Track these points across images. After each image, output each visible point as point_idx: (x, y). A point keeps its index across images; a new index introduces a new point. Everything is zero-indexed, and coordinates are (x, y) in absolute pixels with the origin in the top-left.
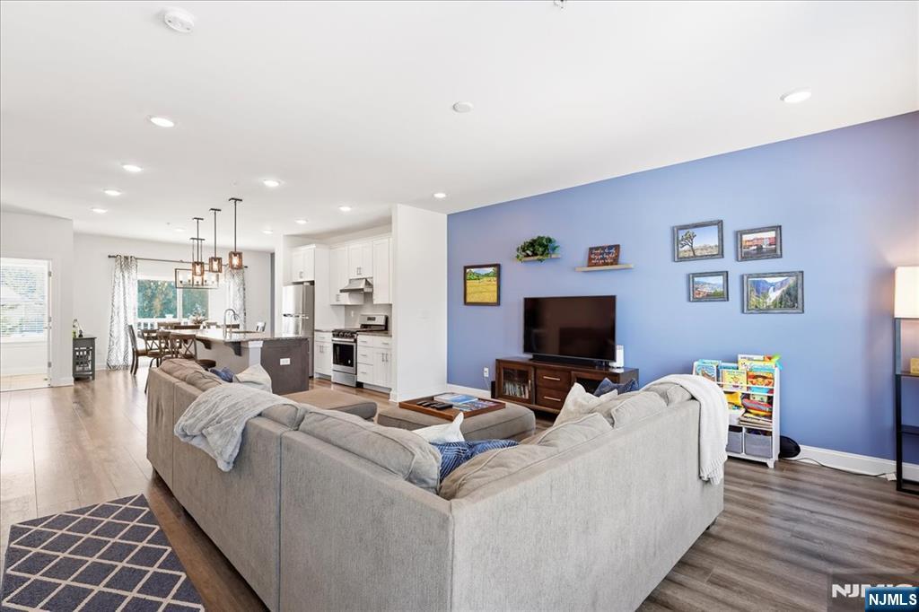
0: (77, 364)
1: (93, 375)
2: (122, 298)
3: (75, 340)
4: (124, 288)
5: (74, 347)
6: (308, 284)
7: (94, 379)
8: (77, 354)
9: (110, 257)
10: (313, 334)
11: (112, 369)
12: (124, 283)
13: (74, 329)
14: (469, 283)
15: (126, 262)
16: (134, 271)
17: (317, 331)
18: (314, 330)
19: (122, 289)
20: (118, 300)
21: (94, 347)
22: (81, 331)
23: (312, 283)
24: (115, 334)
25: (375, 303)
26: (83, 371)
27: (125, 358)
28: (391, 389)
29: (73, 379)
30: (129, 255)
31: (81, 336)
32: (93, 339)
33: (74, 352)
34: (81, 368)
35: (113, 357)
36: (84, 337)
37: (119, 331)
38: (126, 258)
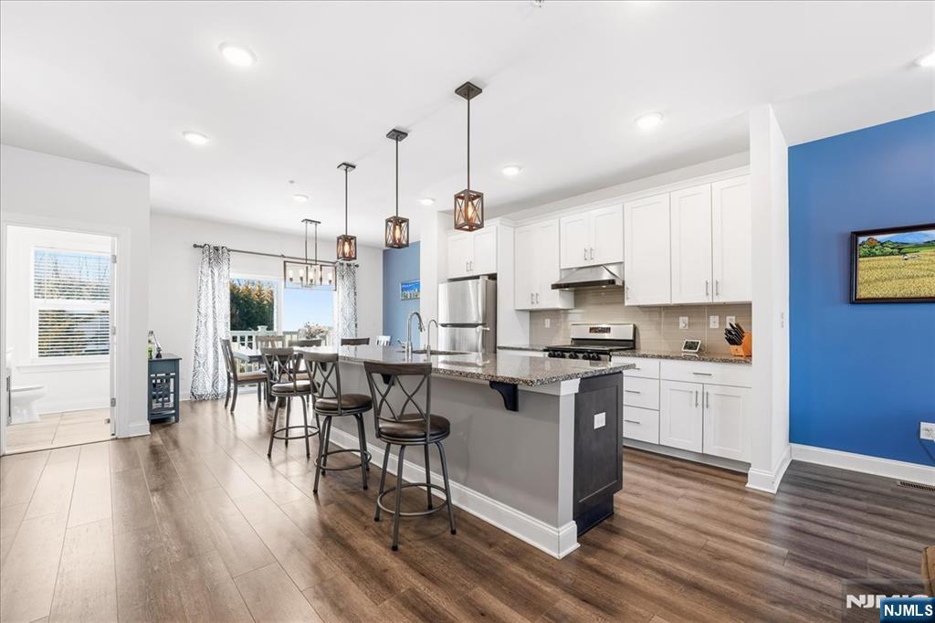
0: (154, 397)
1: (176, 415)
2: (211, 302)
3: (151, 362)
4: (213, 289)
5: (150, 373)
6: (486, 278)
7: (177, 421)
8: (154, 381)
9: (195, 246)
10: (495, 352)
11: (198, 399)
12: (213, 281)
13: (150, 345)
14: (863, 263)
15: (215, 254)
16: (225, 267)
17: (500, 348)
18: (495, 347)
19: (210, 291)
20: (206, 305)
21: (177, 371)
22: (159, 349)
23: (493, 277)
24: (201, 352)
25: (626, 304)
26: (163, 408)
27: (214, 384)
28: (749, 465)
29: (148, 423)
30: (219, 244)
31: (159, 356)
32: (176, 361)
33: (150, 379)
34: (159, 405)
35: (199, 384)
36: (163, 358)
37: (206, 348)
38: (216, 249)
